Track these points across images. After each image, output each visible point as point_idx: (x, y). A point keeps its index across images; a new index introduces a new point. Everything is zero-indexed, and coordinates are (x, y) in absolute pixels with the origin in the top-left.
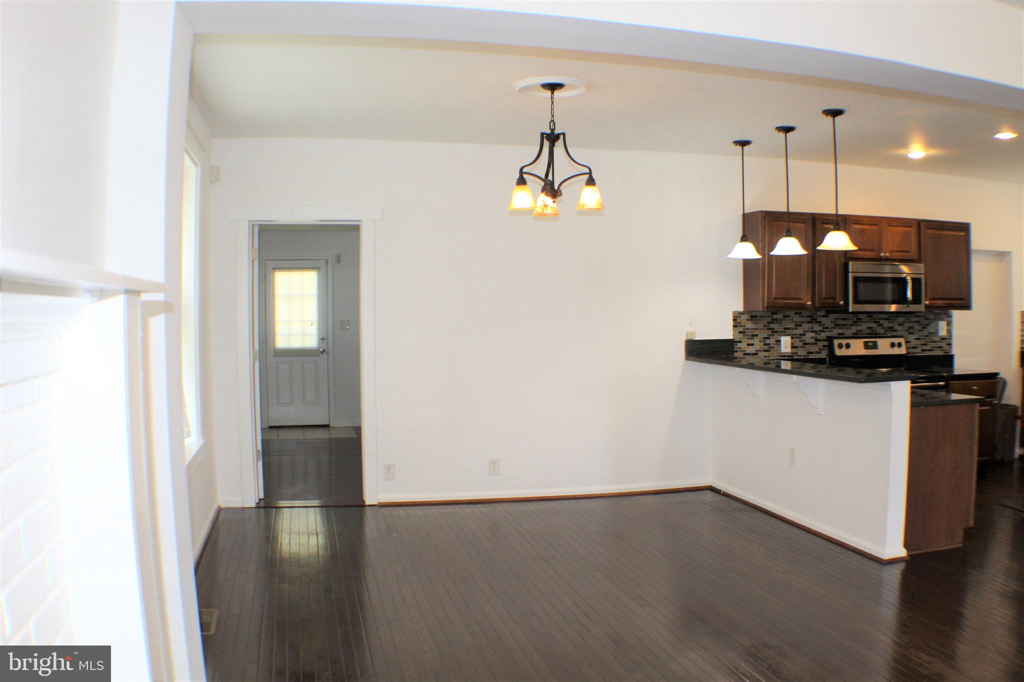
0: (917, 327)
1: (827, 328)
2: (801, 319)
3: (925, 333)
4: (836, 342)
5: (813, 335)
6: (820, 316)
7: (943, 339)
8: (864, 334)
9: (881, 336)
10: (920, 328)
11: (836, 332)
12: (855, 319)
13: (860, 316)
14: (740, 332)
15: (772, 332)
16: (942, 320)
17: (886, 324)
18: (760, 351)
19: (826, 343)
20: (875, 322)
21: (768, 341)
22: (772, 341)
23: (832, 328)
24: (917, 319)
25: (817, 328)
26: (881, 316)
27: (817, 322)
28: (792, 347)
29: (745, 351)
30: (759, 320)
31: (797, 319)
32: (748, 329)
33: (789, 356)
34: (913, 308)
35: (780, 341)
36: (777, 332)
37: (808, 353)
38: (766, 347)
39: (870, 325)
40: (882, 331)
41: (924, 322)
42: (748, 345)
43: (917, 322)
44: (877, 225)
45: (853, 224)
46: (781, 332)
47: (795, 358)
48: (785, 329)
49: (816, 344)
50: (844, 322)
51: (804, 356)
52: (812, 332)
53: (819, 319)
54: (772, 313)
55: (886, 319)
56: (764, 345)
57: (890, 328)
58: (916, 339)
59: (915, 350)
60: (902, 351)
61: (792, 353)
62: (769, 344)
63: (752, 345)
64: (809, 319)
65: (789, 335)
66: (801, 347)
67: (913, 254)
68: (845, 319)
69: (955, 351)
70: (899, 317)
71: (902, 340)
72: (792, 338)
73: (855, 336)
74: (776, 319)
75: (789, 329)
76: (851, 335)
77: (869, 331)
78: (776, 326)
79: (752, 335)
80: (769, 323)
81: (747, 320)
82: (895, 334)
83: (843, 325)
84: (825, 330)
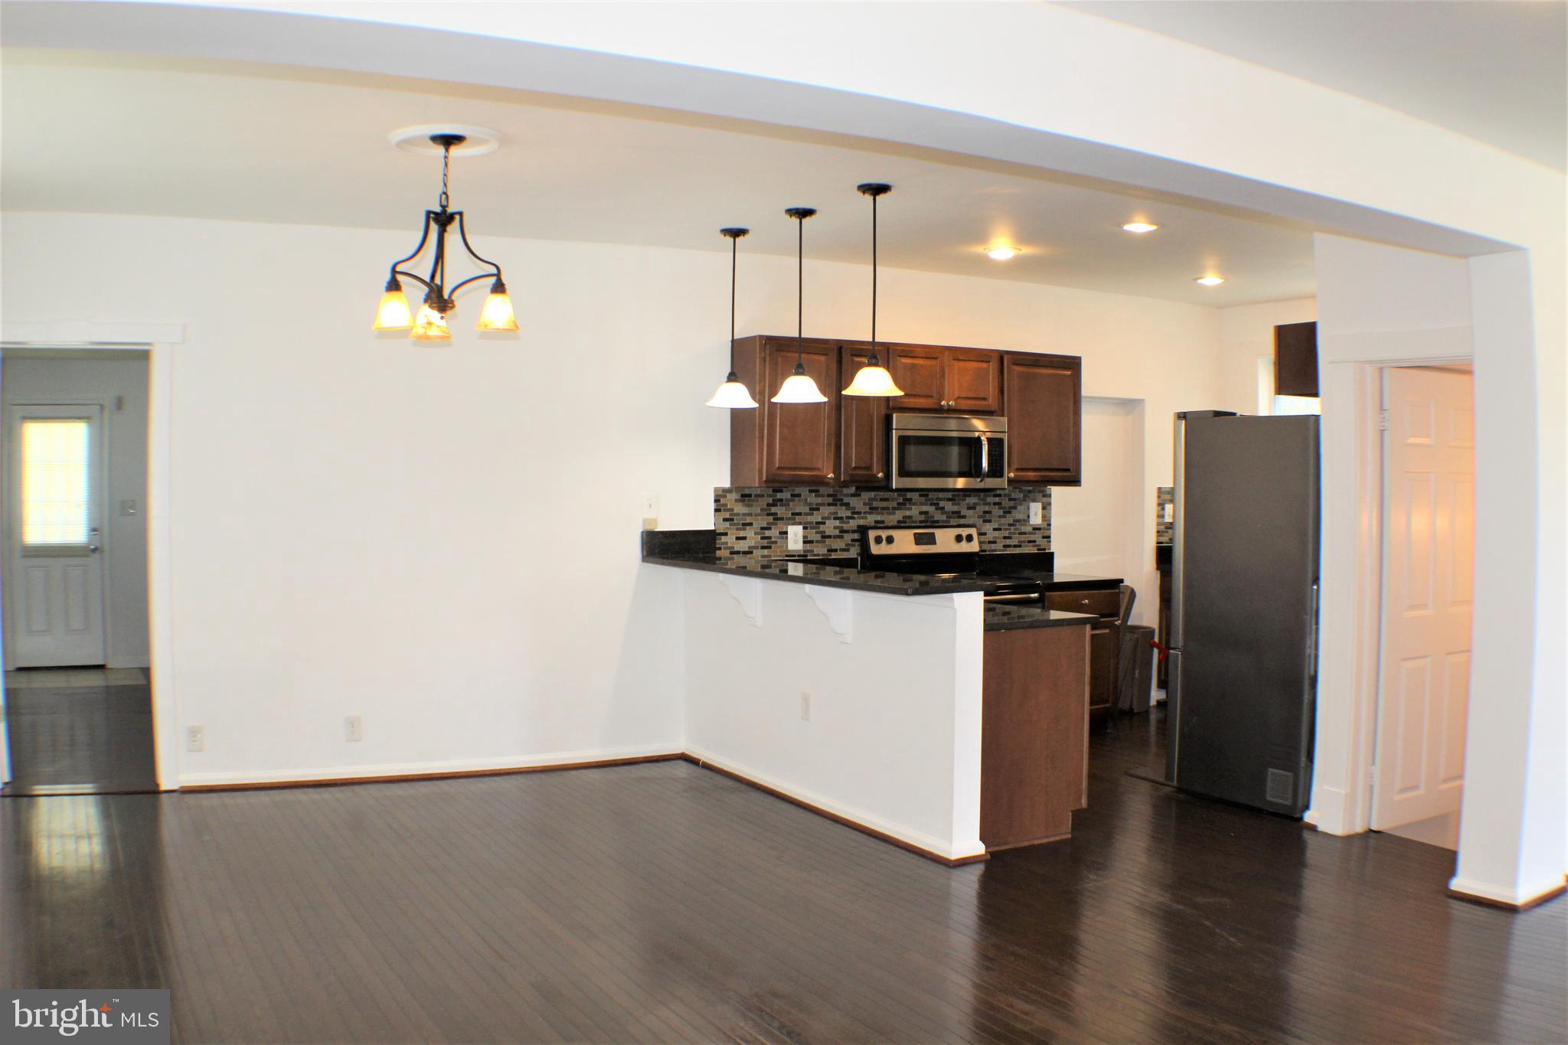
0: (997, 511)
1: (859, 513)
2: (819, 500)
3: (1009, 519)
4: (872, 534)
5: (837, 523)
6: (847, 495)
7: (1036, 529)
8: (915, 522)
9: (940, 524)
10: (1001, 512)
11: (871, 519)
12: (901, 500)
13: (909, 495)
14: (725, 520)
15: (774, 519)
16: (1034, 501)
17: (949, 507)
18: (756, 548)
19: (856, 536)
20: (932, 504)
21: (767, 533)
22: (774, 533)
23: (865, 513)
24: (997, 500)
25: (843, 512)
26: (941, 495)
27: (842, 505)
28: (805, 542)
29: (733, 548)
30: (753, 501)
31: (813, 499)
32: (738, 514)
33: (799, 556)
34: (990, 483)
35: (786, 533)
36: (782, 519)
37: (829, 551)
38: (765, 542)
39: (925, 508)
40: (944, 517)
41: (1006, 503)
42: (738, 538)
43: (995, 504)
44: (936, 358)
45: (899, 356)
46: (788, 519)
47: (808, 558)
48: (793, 514)
49: (842, 537)
50: (884, 504)
51: (823, 555)
52: (835, 519)
53: (846, 500)
54: (774, 491)
55: (949, 500)
56: (762, 538)
57: (953, 512)
58: (995, 529)
59: (993, 546)
60: (974, 547)
61: (804, 551)
62: (770, 538)
63: (744, 538)
64: (830, 500)
65: (800, 524)
66: (817, 542)
67: (992, 402)
68: (887, 500)
69: (1054, 547)
70: (970, 496)
71: (973, 531)
72: (805, 528)
73: (901, 525)
74: (781, 500)
75: (800, 514)
76: (895, 524)
77: (923, 517)
78: (779, 510)
79: (744, 524)
80: (768, 505)
81: (736, 501)
82: (962, 521)
83: (883, 509)
84: (856, 516)
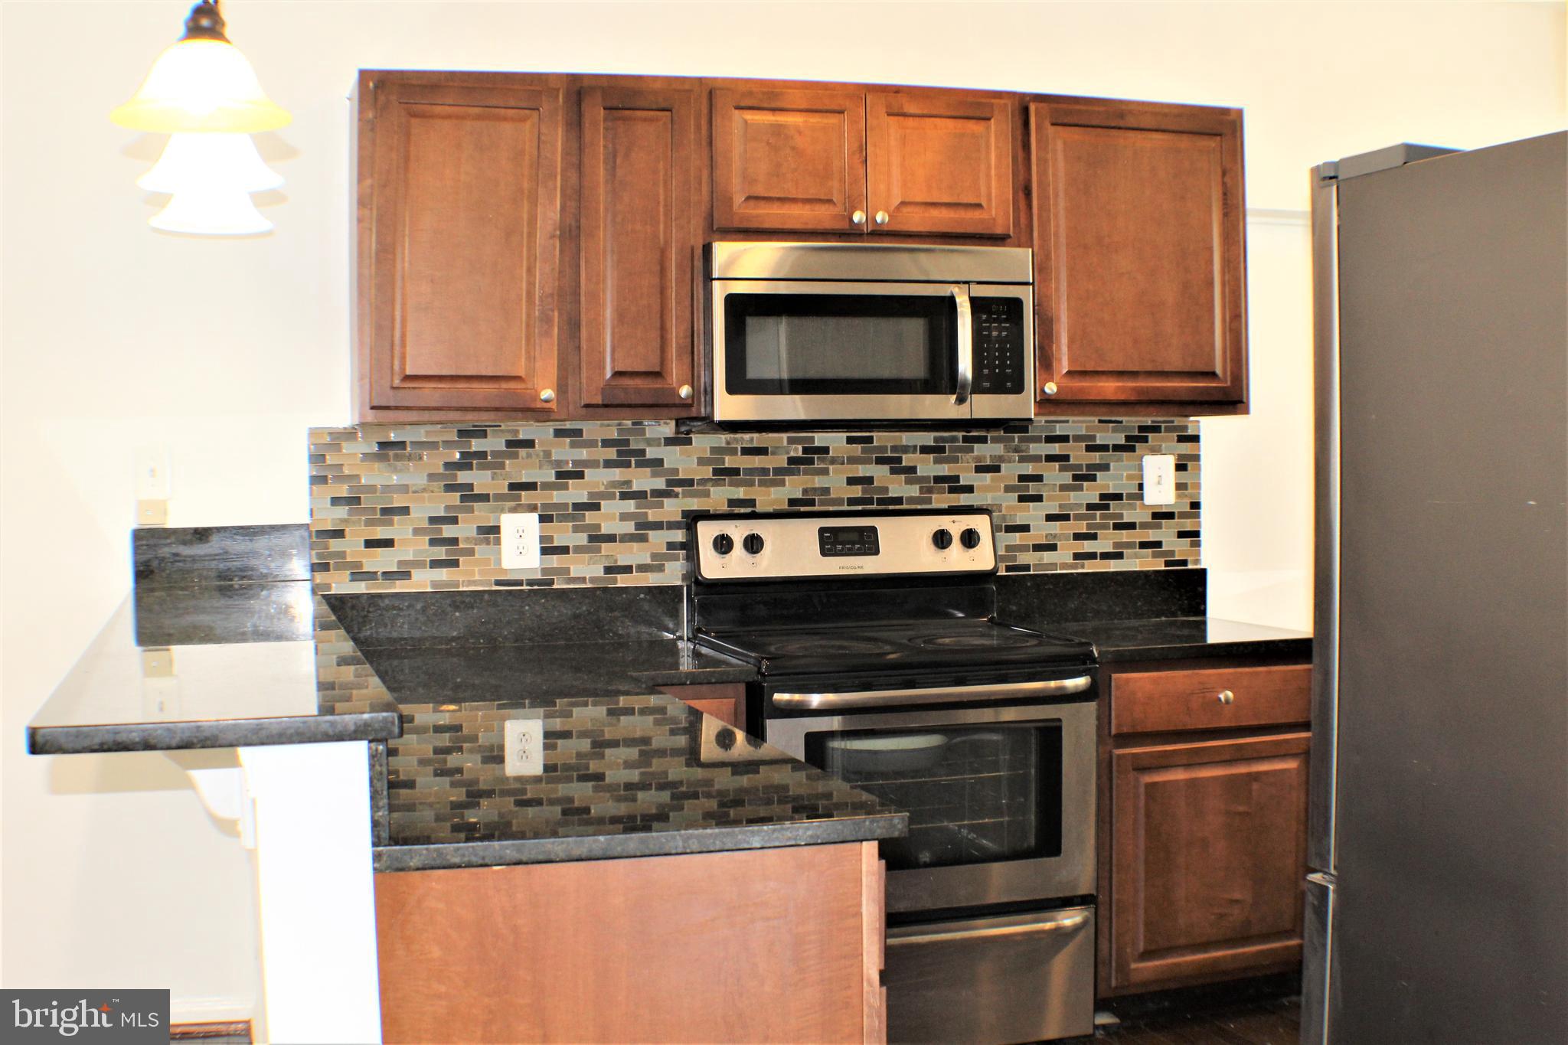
0: (1054, 475)
1: (689, 482)
2: (584, 454)
3: (1090, 494)
4: (707, 532)
5: (630, 506)
6: (650, 442)
7: (1162, 516)
8: (838, 501)
9: (905, 507)
10: (1067, 478)
11: (719, 497)
12: (798, 451)
13: (820, 439)
14: (336, 501)
15: (463, 498)
16: (1156, 451)
17: (928, 467)
18: (418, 564)
19: (679, 536)
20: (880, 461)
21: (448, 531)
22: (464, 530)
23: (703, 482)
24: (1056, 449)
25: (644, 480)
26: (906, 438)
27: (639, 465)
28: (545, 551)
29: (359, 564)
30: (410, 458)
31: (567, 453)
32: (372, 489)
33: (530, 583)
34: (985, 406)
35: (496, 530)
36: (485, 498)
37: (609, 570)
38: (441, 552)
39: (862, 471)
40: (914, 491)
41: (1079, 455)
42: (370, 544)
43: (1050, 458)
44: (842, 112)
45: (738, 108)
46: (500, 497)
47: (555, 587)
48: (513, 487)
49: (643, 539)
50: (757, 461)
51: (593, 580)
52: (624, 496)
53: (651, 453)
54: (462, 433)
55: (925, 450)
56: (434, 542)
57: (938, 479)
58: (1050, 518)
59: (1047, 557)
60: (981, 559)
61: (544, 571)
62: (454, 541)
63: (388, 543)
64: (612, 453)
65: (532, 508)
66: (579, 549)
67: (998, 212)
68: (761, 451)
69: (1210, 557)
71: (981, 524)
72: (543, 519)
73: (796, 510)
74: (482, 455)
75: (531, 486)
76: (785, 507)
77: (857, 491)
78: (479, 479)
79: (386, 511)
80: (448, 465)
81: (367, 457)
82: (964, 499)
83: (751, 471)
84: (679, 490)
